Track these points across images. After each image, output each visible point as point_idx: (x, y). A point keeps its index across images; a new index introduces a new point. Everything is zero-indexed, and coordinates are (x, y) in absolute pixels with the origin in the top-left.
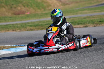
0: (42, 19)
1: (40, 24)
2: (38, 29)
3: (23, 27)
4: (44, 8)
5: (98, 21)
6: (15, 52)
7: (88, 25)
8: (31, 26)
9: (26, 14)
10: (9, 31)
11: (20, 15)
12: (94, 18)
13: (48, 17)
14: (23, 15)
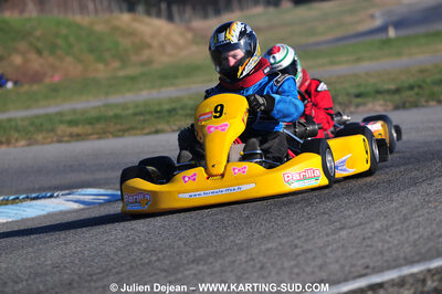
2: (102, 135)
3: (40, 129)
4: (123, 58)
5: (348, 95)
9: (48, 81)
11: (25, 88)
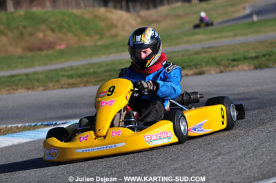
0: (96, 60)
1: (92, 70)
2: (86, 84)
3: (51, 80)
4: (101, 34)
5: (228, 60)
6: (34, 140)
7: (205, 69)
8: (69, 77)
9: (58, 48)
10: (17, 90)
11: (44, 53)
12: (218, 51)
13: (110, 53)
14: (50, 52)
